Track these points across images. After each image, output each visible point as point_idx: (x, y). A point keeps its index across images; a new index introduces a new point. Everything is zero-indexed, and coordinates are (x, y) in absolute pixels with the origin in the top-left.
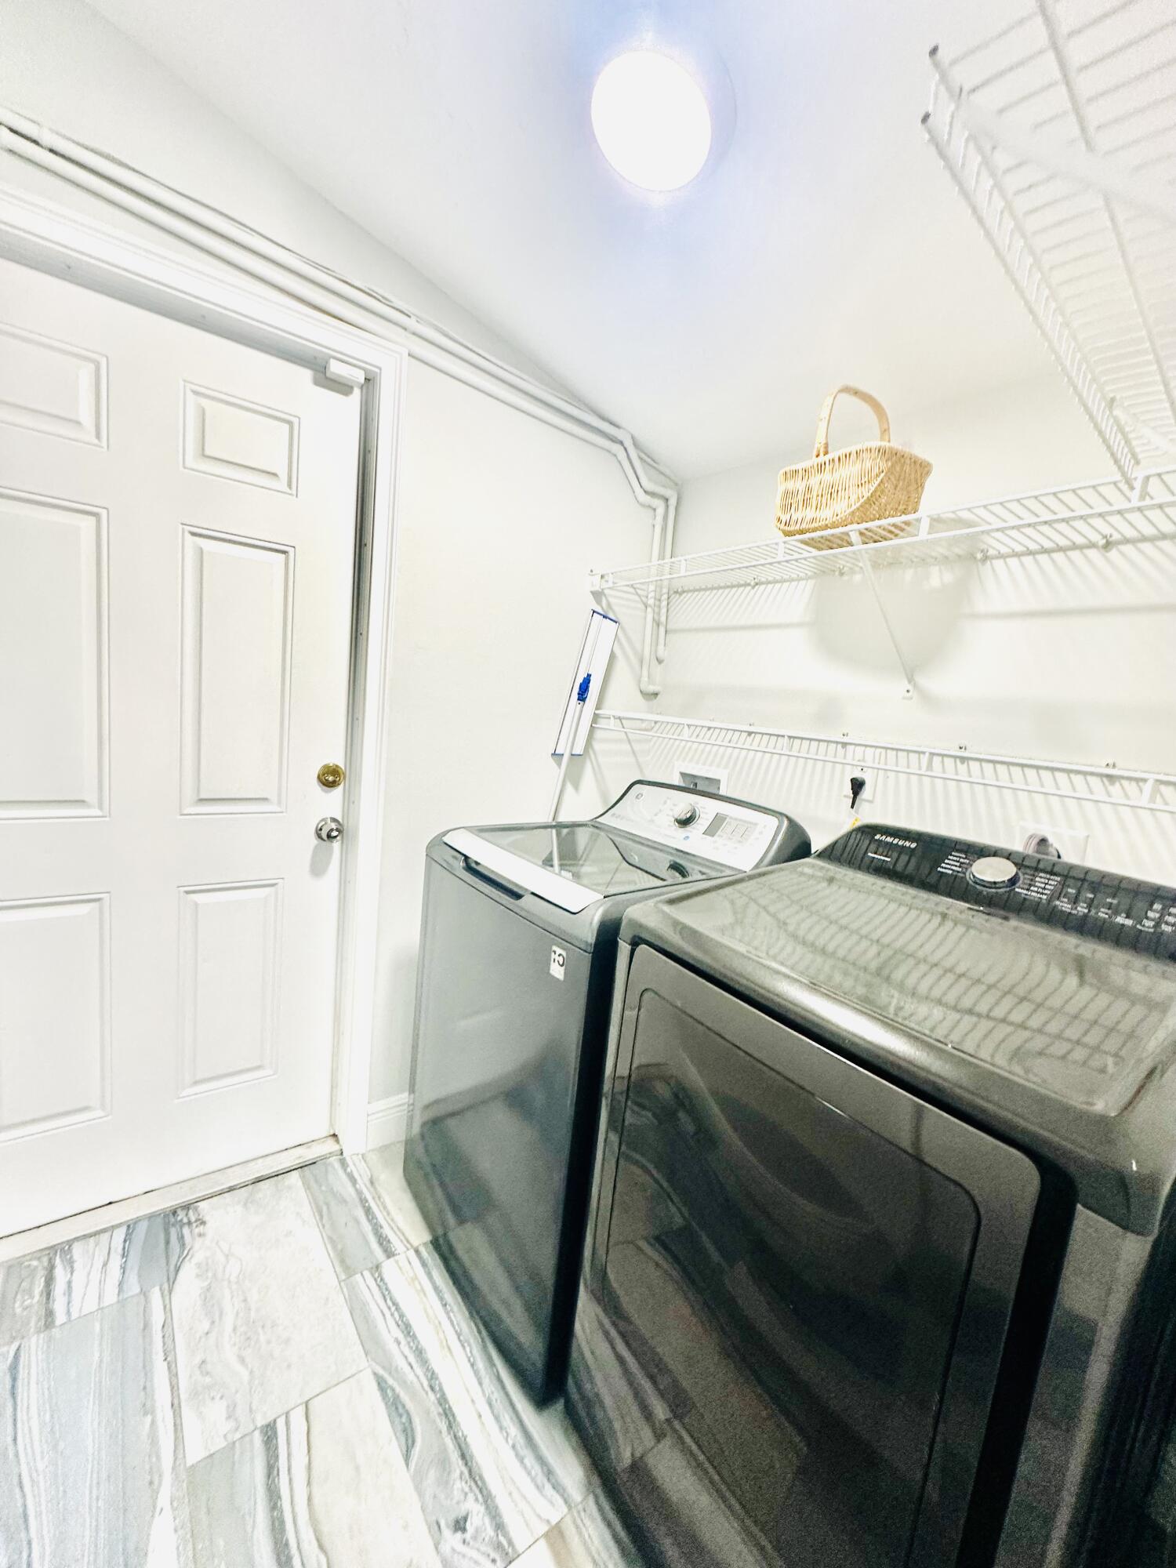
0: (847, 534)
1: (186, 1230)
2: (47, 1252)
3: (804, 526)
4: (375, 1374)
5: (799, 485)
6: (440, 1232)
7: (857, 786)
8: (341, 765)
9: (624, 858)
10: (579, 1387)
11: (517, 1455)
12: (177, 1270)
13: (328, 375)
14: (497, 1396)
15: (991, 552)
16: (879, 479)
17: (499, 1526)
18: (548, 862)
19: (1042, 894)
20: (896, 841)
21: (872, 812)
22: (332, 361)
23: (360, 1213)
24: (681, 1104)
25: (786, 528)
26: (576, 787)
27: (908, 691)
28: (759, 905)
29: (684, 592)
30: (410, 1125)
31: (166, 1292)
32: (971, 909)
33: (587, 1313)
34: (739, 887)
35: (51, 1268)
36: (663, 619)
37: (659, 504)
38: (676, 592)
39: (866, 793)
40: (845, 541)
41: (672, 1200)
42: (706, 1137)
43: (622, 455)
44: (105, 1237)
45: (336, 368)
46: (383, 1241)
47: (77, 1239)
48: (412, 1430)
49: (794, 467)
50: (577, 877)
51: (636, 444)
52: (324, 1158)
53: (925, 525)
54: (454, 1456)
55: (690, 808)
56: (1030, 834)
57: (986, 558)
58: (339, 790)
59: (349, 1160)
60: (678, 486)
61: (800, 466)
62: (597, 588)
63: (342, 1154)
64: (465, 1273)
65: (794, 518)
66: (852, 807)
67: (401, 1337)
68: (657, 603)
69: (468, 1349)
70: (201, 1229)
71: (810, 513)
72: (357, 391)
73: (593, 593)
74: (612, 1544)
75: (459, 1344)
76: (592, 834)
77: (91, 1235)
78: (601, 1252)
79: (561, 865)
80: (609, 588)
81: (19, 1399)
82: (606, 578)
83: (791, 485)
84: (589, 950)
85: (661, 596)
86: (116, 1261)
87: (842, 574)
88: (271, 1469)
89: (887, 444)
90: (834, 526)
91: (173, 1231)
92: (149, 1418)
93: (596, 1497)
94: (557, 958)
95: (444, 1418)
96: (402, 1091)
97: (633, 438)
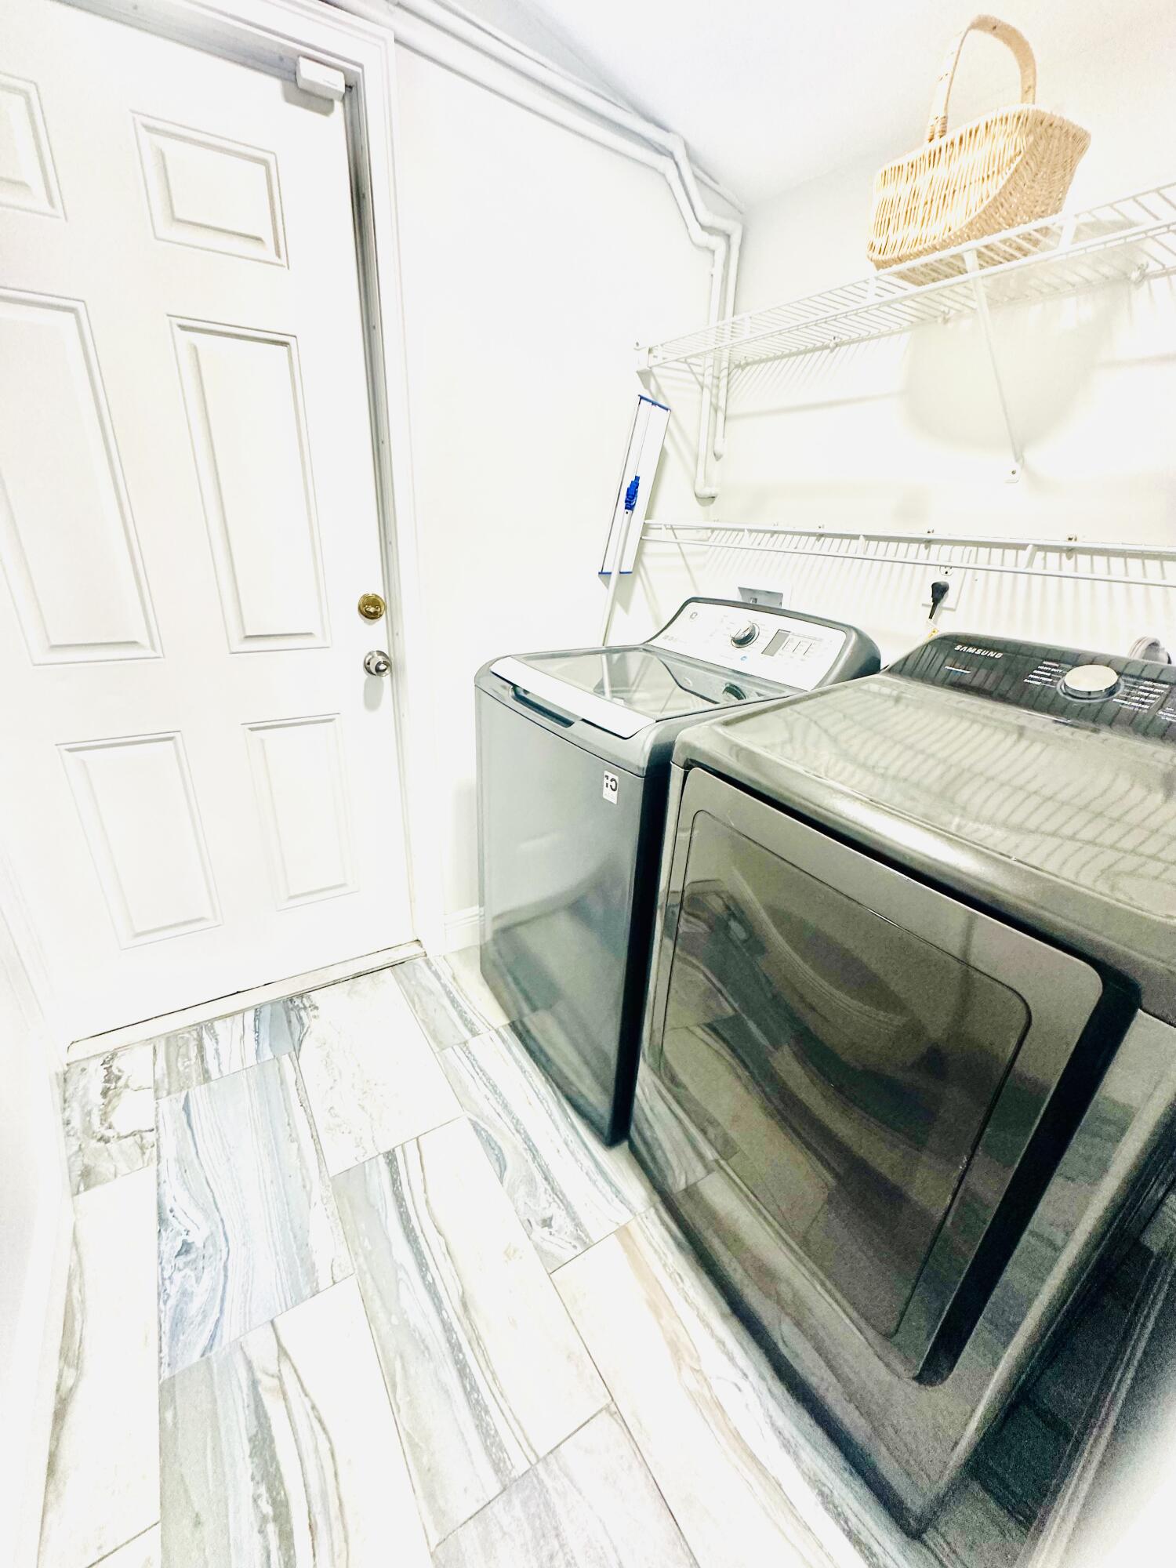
0: (960, 257)
1: (303, 1013)
2: (195, 1028)
3: (904, 251)
4: (470, 1119)
5: (902, 189)
6: (515, 1017)
7: (939, 591)
8: (381, 595)
9: (677, 683)
10: (640, 1133)
11: (590, 1179)
12: (301, 1042)
13: (301, 84)
14: (572, 1137)
15: (1154, 267)
16: (1013, 166)
17: (578, 1225)
18: (599, 689)
19: (1143, 703)
20: (979, 652)
21: (953, 621)
22: (302, 61)
23: (446, 1002)
24: (733, 915)
25: (881, 257)
26: (626, 608)
27: (1013, 473)
28: (820, 727)
29: (747, 364)
30: (483, 936)
31: (295, 1058)
32: (1056, 721)
33: (646, 1079)
34: (797, 707)
35: (200, 1039)
36: (722, 403)
37: (718, 243)
38: (738, 366)
39: (948, 601)
40: (956, 267)
41: (722, 995)
42: (756, 944)
43: (672, 174)
44: (239, 1017)
45: (309, 72)
46: (468, 1024)
47: (216, 1019)
48: (504, 1159)
49: (896, 163)
50: (629, 702)
51: (691, 157)
52: (410, 959)
53: (1068, 234)
54: (539, 1178)
55: (748, 625)
56: (1138, 638)
57: (1144, 276)
58: (381, 622)
59: (432, 960)
60: (742, 213)
61: (903, 161)
62: (644, 367)
63: (426, 955)
64: (541, 1050)
65: (892, 241)
66: (931, 617)
67: (490, 1095)
68: (715, 381)
69: (545, 1104)
70: (315, 1012)
71: (912, 231)
72: (338, 105)
73: (640, 374)
74: (671, 1242)
75: (538, 1101)
76: (644, 659)
77: (226, 1016)
78: (658, 1036)
79: (613, 692)
80: (658, 365)
81: (194, 1128)
82: (655, 353)
83: (891, 192)
84: (641, 774)
85: (720, 372)
86: (250, 1035)
87: (946, 321)
88: (395, 1182)
89: (1032, 107)
90: (945, 245)
91: (293, 1014)
92: (295, 1146)
93: (657, 1210)
94: (610, 783)
95: (529, 1152)
96: (472, 906)
97: (686, 145)
